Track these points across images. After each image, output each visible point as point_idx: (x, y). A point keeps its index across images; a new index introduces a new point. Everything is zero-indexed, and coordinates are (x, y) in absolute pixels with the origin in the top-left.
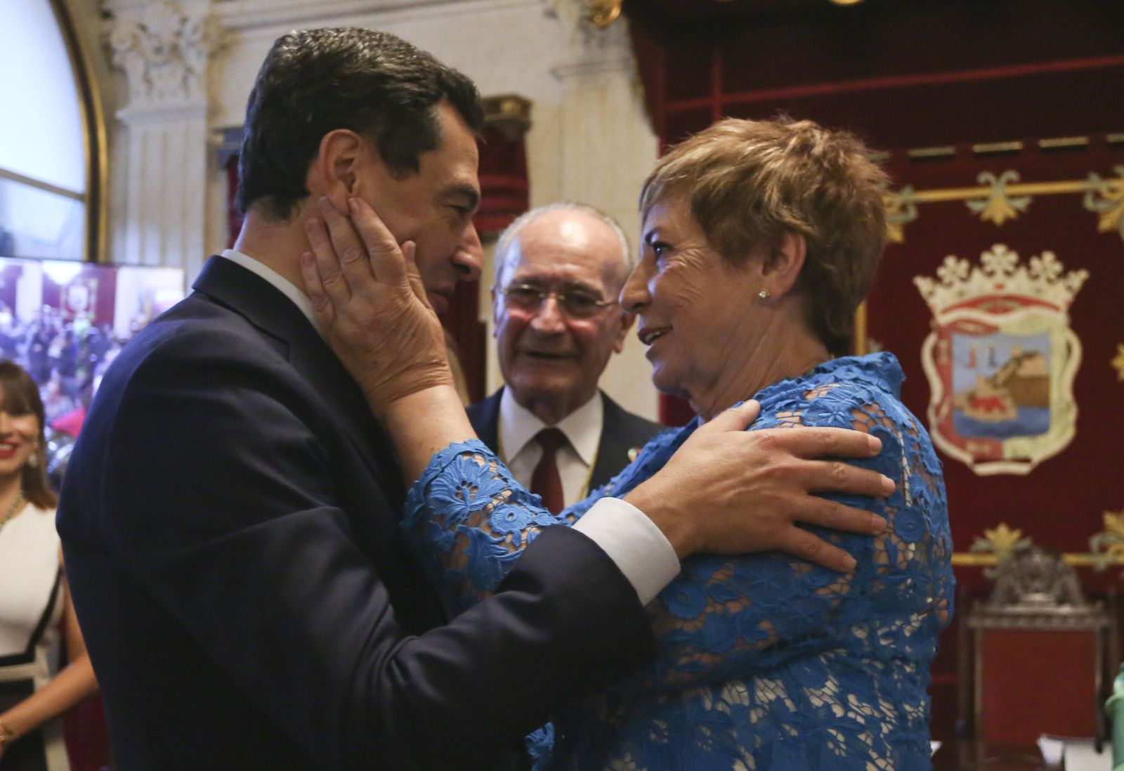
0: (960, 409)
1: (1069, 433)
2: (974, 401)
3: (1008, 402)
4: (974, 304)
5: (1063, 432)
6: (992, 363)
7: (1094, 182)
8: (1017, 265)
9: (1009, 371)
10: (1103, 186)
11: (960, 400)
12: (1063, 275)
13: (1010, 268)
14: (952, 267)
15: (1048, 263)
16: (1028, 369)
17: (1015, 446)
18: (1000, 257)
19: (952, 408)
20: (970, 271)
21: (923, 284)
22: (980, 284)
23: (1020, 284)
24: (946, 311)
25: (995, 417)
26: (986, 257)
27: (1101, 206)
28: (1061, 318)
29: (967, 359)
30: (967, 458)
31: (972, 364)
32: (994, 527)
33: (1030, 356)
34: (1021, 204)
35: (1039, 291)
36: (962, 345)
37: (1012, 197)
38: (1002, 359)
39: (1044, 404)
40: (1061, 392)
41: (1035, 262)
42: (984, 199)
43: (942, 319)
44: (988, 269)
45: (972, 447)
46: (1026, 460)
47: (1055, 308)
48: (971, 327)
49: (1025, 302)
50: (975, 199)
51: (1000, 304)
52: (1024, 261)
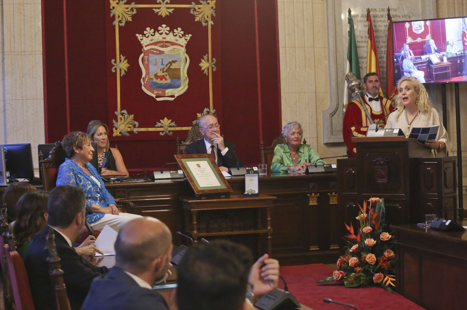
0: (152, 79)
1: (187, 87)
2: (156, 76)
3: (168, 77)
4: (156, 44)
5: (184, 87)
6: (162, 64)
7: (193, 5)
8: (170, 31)
9: (168, 67)
10: (196, 7)
11: (152, 76)
12: (184, 35)
13: (168, 32)
14: (149, 31)
15: (179, 31)
16: (174, 66)
17: (169, 92)
18: (164, 28)
19: (149, 79)
20: (154, 32)
21: (139, 36)
22: (158, 37)
23: (170, 38)
24: (146, 46)
25: (164, 82)
26: (160, 28)
27: (195, 13)
28: (184, 49)
29: (154, 63)
30: (154, 96)
31: (156, 64)
32: (163, 119)
33: (174, 62)
34: (171, 11)
35: (176, 40)
36: (152, 57)
37: (168, 8)
38: (165, 63)
39: (179, 78)
40: (184, 73)
41: (175, 31)
42: (159, 8)
43: (146, 49)
44: (160, 32)
45: (155, 92)
46: (173, 96)
47: (182, 46)
48: (155, 52)
49: (173, 44)
50: (156, 8)
51: (165, 44)
52: (171, 30)
